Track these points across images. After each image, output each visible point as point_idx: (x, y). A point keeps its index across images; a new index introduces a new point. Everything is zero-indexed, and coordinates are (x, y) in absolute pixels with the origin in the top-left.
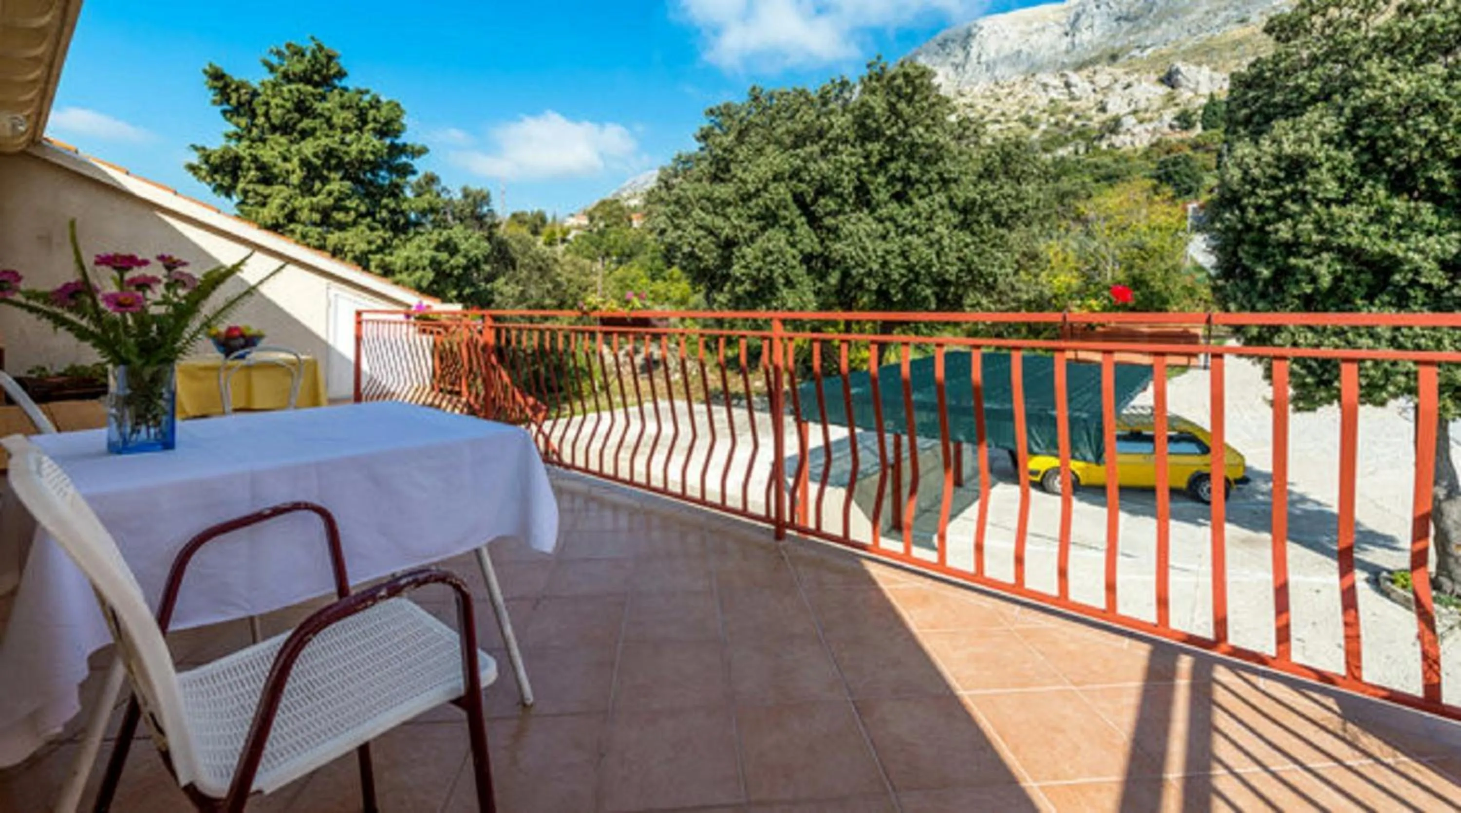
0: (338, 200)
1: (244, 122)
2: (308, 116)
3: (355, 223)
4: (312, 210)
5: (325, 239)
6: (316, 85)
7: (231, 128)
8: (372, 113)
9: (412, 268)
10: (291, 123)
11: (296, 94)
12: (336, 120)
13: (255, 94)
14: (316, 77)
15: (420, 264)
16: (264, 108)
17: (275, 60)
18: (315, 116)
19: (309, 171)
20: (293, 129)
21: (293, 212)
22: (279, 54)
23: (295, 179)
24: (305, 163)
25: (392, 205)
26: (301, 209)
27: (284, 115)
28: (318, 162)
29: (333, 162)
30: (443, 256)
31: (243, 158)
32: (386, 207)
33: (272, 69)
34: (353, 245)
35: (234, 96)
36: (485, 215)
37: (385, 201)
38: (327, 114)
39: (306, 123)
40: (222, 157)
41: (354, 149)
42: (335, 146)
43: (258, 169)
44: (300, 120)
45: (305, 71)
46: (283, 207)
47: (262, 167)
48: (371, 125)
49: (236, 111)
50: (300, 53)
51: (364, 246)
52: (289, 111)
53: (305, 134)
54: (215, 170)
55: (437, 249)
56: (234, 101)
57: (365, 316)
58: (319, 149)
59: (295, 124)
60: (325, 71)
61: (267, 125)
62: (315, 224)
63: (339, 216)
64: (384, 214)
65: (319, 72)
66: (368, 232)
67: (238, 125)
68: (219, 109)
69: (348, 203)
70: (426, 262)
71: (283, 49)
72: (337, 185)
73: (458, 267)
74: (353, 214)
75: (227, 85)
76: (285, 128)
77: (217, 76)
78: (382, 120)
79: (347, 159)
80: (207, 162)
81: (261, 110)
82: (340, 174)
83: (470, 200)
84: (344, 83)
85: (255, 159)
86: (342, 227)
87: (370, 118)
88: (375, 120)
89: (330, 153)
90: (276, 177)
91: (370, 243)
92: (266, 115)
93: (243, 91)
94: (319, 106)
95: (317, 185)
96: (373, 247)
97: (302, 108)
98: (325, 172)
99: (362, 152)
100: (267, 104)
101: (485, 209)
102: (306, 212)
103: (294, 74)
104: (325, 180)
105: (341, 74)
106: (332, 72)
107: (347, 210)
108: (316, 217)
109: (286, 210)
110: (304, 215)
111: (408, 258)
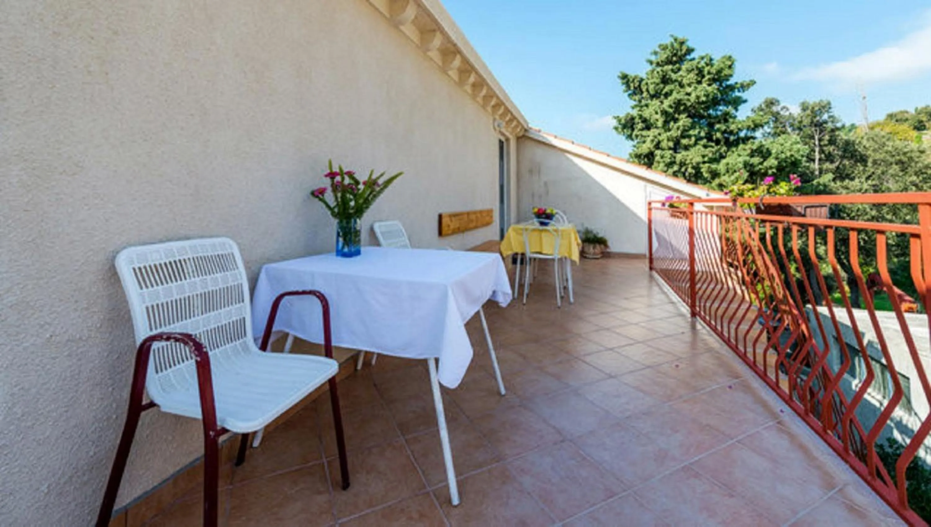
0: (684, 131)
1: (637, 97)
2: (668, 83)
3: (696, 144)
4: (668, 140)
5: (675, 158)
6: (673, 63)
7: (633, 103)
8: (706, 69)
9: (731, 172)
10: (659, 91)
11: (661, 73)
12: (685, 81)
13: (642, 80)
14: (674, 59)
15: (736, 168)
16: (646, 87)
17: (653, 58)
18: (673, 82)
19: (667, 117)
20: (660, 94)
21: (659, 142)
22: (656, 53)
23: (660, 124)
24: (664, 113)
25: (723, 128)
26: (663, 140)
27: (655, 87)
28: (671, 110)
29: (682, 108)
30: (756, 160)
31: (635, 117)
32: (718, 130)
33: (651, 63)
34: (691, 160)
35: (632, 85)
36: (826, 122)
37: (717, 126)
38: (679, 79)
39: (667, 88)
40: (625, 120)
41: (693, 98)
42: (682, 97)
43: (643, 122)
44: (664, 88)
45: (667, 58)
46: (652, 141)
47: (645, 121)
48: (707, 77)
49: (635, 93)
50: (664, 48)
51: (699, 159)
52: (658, 84)
53: (667, 95)
54: (624, 127)
55: (752, 155)
56: (632, 88)
57: (653, 205)
58: (672, 103)
59: (662, 90)
60: (679, 53)
61: (648, 96)
62: (670, 149)
63: (684, 142)
64: (719, 135)
65: (675, 55)
66: (703, 149)
67: (635, 100)
68: (626, 94)
69: (691, 132)
70: (741, 166)
71: (658, 50)
72: (684, 120)
73: (771, 168)
74: (693, 139)
75: (628, 80)
76: (655, 96)
77: (624, 77)
78: (714, 72)
79: (689, 104)
80: (620, 124)
81: (644, 89)
82: (686, 115)
83: (809, 112)
84: (692, 55)
85: (641, 117)
86: (686, 148)
87: (706, 73)
88: (709, 73)
89: (679, 103)
90: (652, 125)
91: (704, 156)
92: (648, 90)
93: (636, 81)
94: (674, 76)
95: (672, 123)
96: (706, 159)
97: (665, 80)
98: (676, 116)
99: (698, 97)
100: (647, 84)
101: (825, 117)
102: (665, 141)
103: (662, 62)
104: (676, 120)
105: (690, 51)
106: (683, 52)
107: (689, 137)
108: (671, 144)
109: (655, 143)
110: (664, 144)
111: (728, 164)
